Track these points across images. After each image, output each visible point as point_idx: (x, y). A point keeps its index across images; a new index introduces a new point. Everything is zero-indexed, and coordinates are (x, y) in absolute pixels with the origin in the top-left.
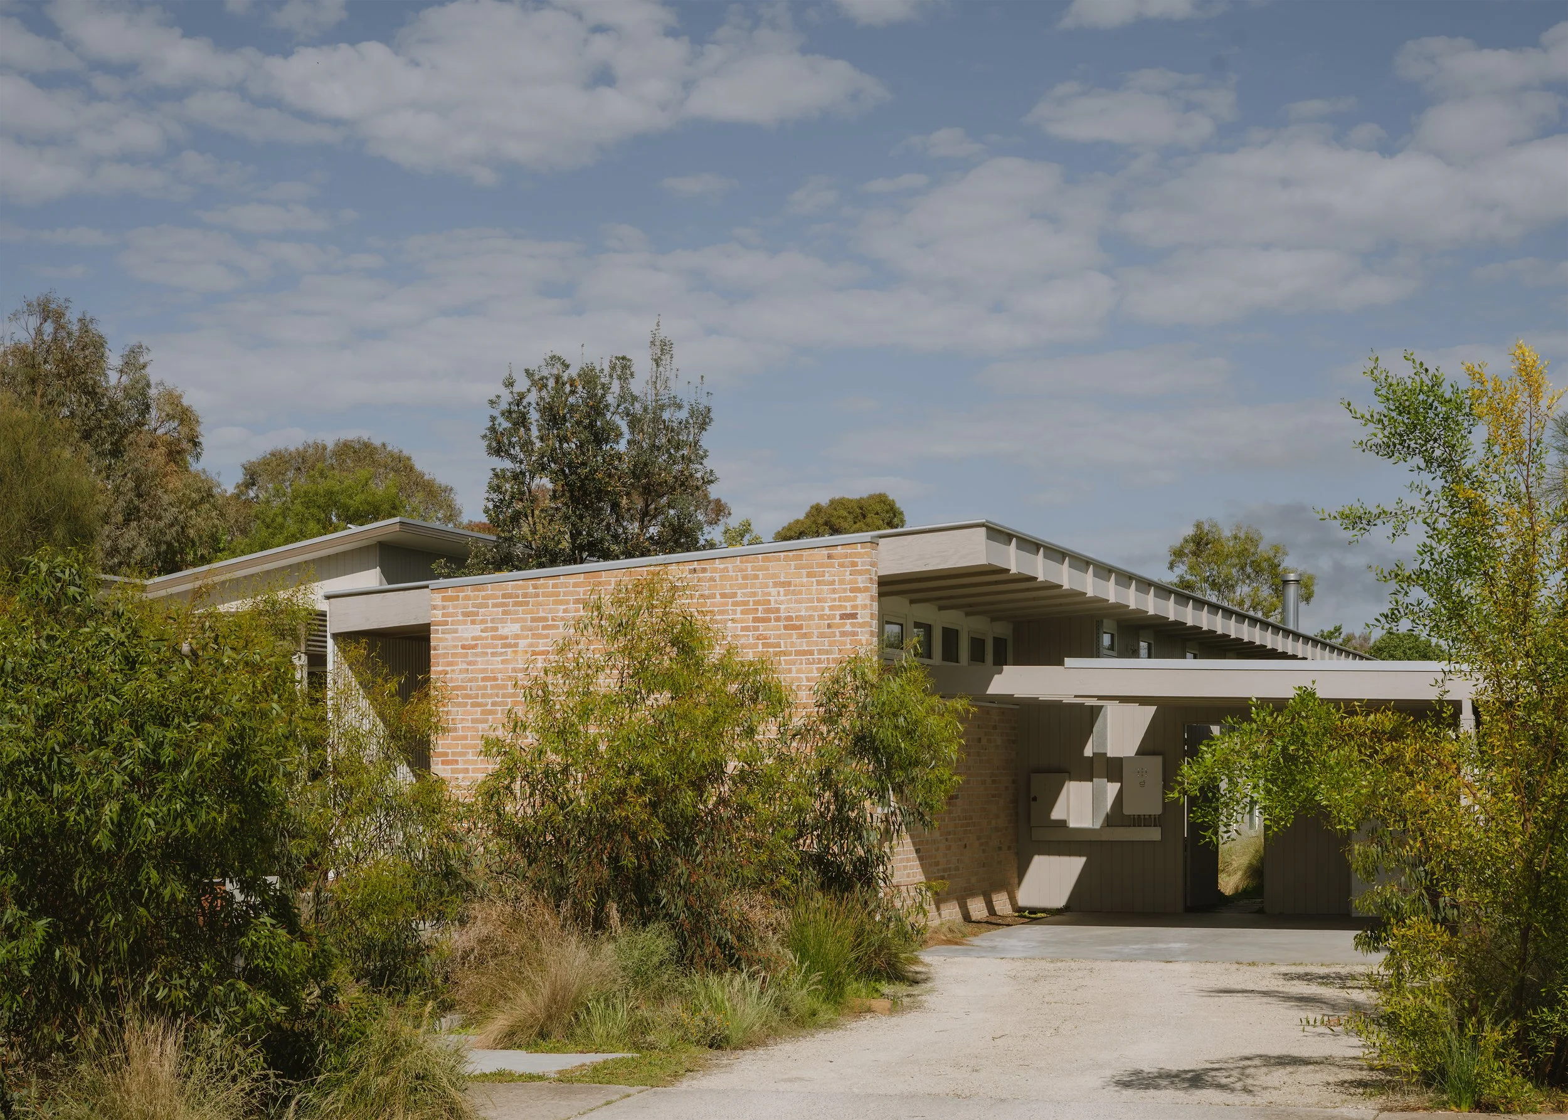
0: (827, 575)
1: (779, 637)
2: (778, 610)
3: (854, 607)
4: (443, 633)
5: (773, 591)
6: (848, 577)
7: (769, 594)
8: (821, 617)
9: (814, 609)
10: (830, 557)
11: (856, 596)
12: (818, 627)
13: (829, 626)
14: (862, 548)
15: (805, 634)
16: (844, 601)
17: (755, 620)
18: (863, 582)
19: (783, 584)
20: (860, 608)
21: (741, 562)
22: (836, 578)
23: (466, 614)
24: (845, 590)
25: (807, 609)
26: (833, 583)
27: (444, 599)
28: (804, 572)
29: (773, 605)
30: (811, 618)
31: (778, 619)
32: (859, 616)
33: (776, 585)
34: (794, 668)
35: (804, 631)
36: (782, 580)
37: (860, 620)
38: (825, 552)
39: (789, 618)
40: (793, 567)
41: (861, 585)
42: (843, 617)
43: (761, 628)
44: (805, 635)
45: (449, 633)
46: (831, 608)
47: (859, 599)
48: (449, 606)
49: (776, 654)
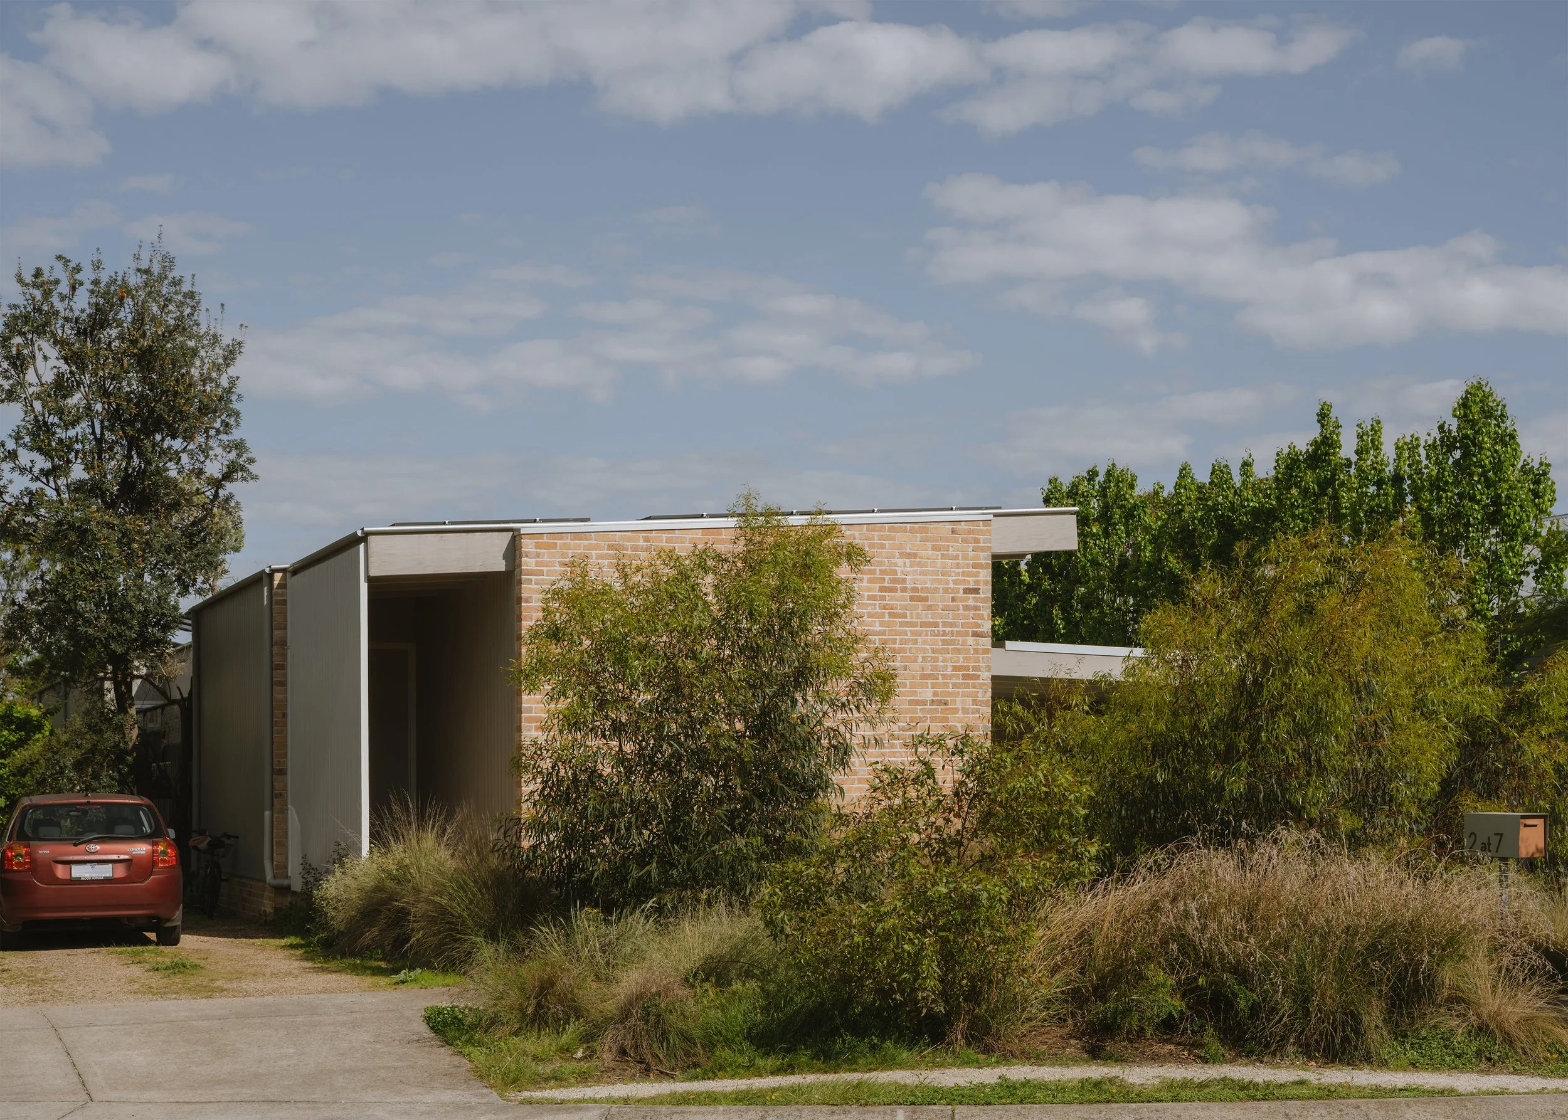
0: (951, 549)
1: (906, 607)
2: (904, 581)
3: (977, 582)
5: (900, 562)
6: (971, 553)
7: (895, 564)
8: (946, 590)
9: (940, 582)
10: (953, 532)
11: (979, 572)
12: (943, 600)
13: (953, 600)
14: (983, 526)
15: (931, 605)
16: (968, 576)
17: (882, 589)
18: (985, 559)
19: (909, 556)
20: (982, 584)
21: (867, 530)
22: (960, 553)
24: (968, 566)
25: (932, 581)
26: (957, 557)
27: (538, 546)
28: (929, 544)
29: (899, 576)
30: (936, 590)
31: (904, 590)
32: (981, 591)
33: (902, 555)
34: (920, 639)
35: (929, 603)
36: (908, 551)
37: (982, 595)
38: (949, 527)
39: (915, 590)
40: (918, 539)
41: (983, 562)
42: (967, 591)
43: (887, 598)
44: (930, 608)
46: (955, 582)
47: (981, 575)
48: (544, 554)
49: (901, 624)
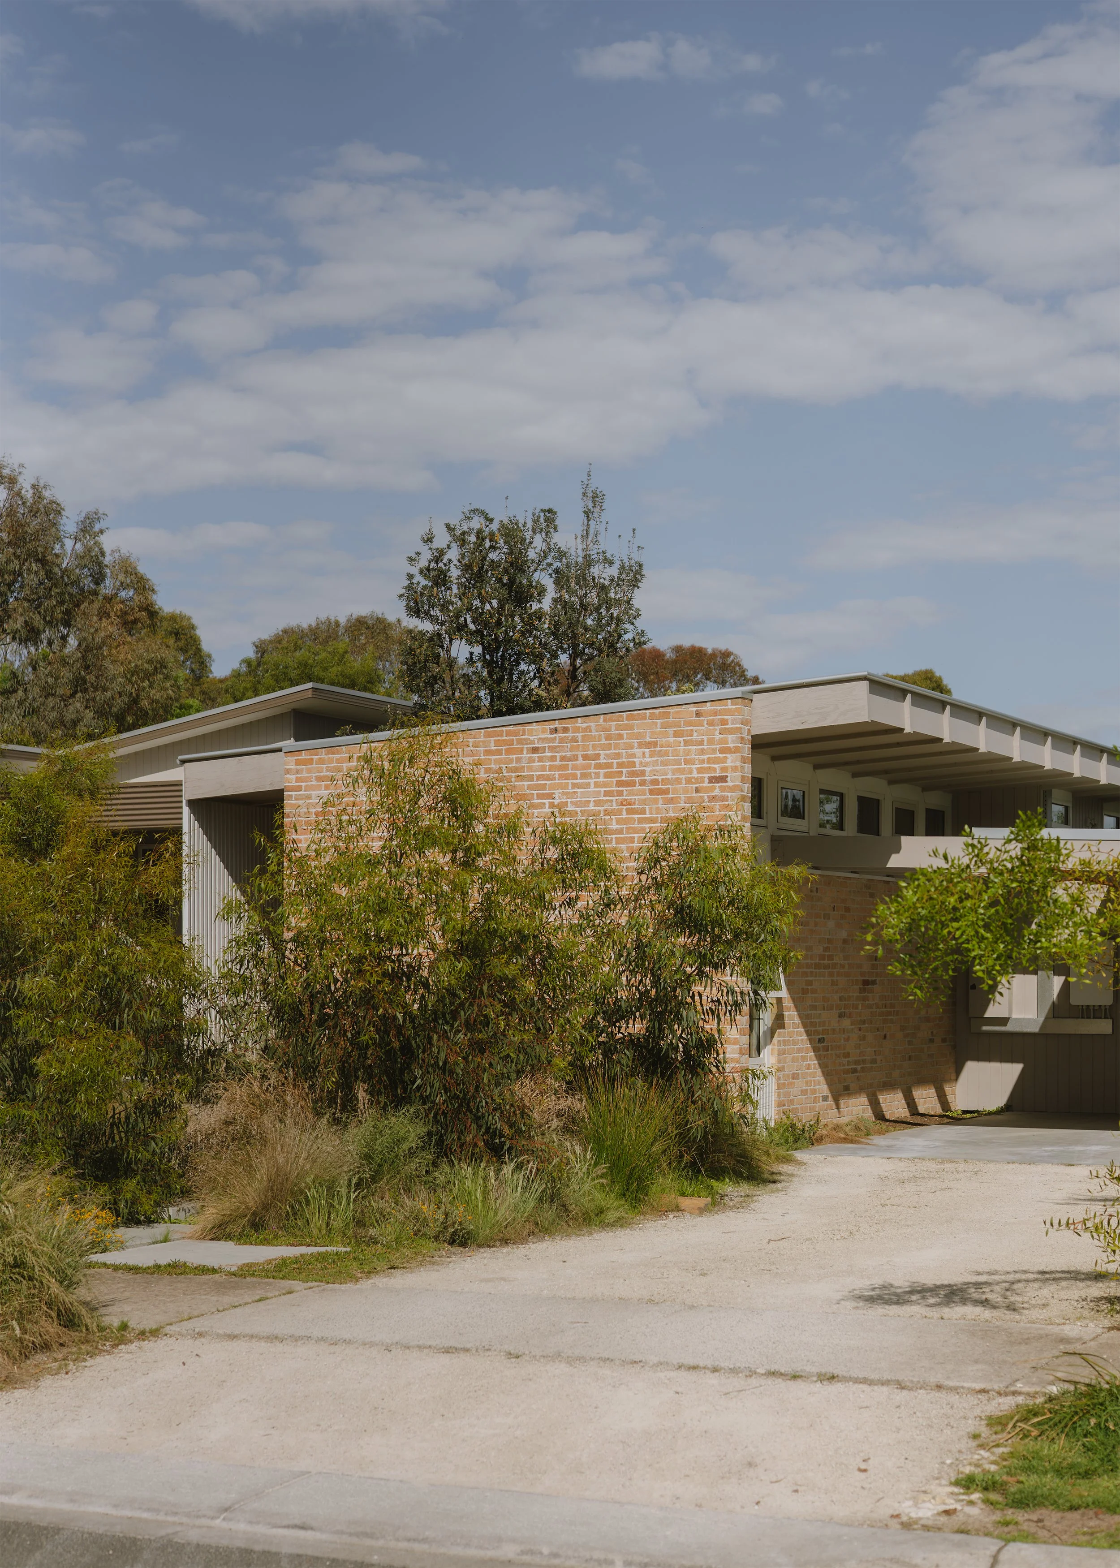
0: (695, 734)
1: (644, 802)
2: (643, 773)
3: (724, 769)
4: (296, 799)
5: (638, 752)
6: (718, 737)
7: (633, 755)
8: (689, 781)
9: (682, 771)
10: (698, 714)
11: (726, 758)
12: (686, 791)
13: (697, 790)
14: (732, 704)
15: (672, 798)
16: (714, 763)
17: (620, 784)
18: (733, 742)
19: (649, 745)
20: (730, 770)
21: (605, 721)
22: (705, 738)
23: (319, 779)
24: (714, 751)
25: (674, 771)
26: (701, 743)
27: (298, 763)
28: (671, 731)
29: (638, 768)
30: (678, 781)
31: (643, 783)
32: (729, 779)
33: (641, 745)
35: (670, 796)
36: (648, 739)
37: (730, 784)
38: (693, 709)
39: (655, 782)
40: (659, 725)
41: (732, 745)
42: (712, 780)
43: (625, 793)
44: (671, 801)
45: (302, 799)
46: (699, 771)
47: (729, 761)
48: (302, 770)
49: (640, 821)
